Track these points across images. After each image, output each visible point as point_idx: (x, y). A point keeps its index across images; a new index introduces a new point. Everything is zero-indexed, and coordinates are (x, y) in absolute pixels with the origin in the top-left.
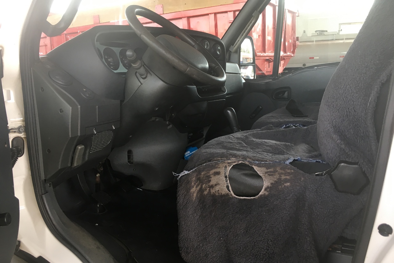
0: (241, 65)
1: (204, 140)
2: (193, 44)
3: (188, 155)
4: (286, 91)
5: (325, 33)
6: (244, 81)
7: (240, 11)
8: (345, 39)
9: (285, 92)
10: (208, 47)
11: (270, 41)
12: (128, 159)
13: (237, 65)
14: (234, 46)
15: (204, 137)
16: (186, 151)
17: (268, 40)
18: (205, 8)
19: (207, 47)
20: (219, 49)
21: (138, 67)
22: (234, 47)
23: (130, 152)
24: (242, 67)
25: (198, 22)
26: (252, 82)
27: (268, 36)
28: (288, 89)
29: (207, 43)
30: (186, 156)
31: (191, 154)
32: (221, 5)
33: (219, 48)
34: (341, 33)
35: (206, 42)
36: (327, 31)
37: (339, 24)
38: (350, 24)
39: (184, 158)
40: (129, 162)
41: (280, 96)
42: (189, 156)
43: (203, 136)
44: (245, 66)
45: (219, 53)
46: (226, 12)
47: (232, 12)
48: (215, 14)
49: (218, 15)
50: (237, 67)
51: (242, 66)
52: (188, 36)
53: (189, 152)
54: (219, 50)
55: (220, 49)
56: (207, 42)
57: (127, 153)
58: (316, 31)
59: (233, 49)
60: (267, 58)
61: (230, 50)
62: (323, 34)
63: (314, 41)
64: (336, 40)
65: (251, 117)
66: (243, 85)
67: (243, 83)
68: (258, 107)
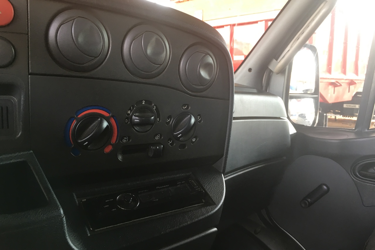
6: (292, 131)
13: (281, 100)
20: (209, 64)
26: (309, 135)
33: (209, 59)
41: (372, 171)
45: (209, 75)
54: (207, 66)
59: (276, 65)
60: (333, 81)
61: (271, 67)
65: (303, 205)
66: (290, 139)
67: (290, 137)
68: (320, 186)
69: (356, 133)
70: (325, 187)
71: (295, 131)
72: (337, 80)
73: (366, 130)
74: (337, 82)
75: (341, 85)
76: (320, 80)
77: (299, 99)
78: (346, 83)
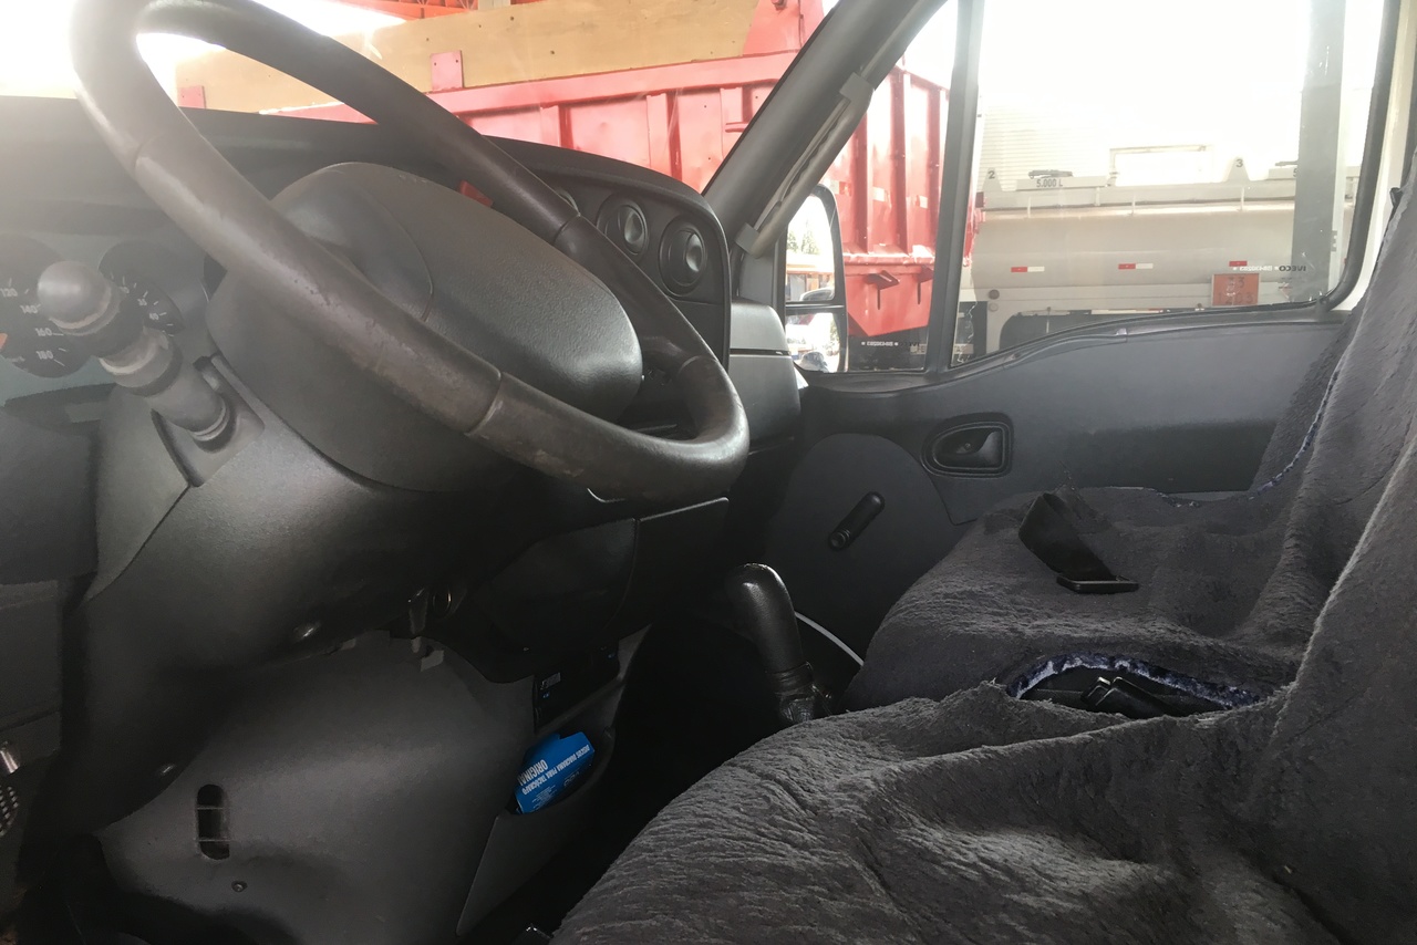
0: (785, 312)
1: (621, 692)
2: (554, 220)
3: (536, 784)
4: (989, 432)
5: (1065, 181)
6: (802, 383)
7: (777, 86)
8: (1137, 204)
9: (985, 434)
10: (642, 238)
11: (883, 206)
12: (201, 834)
13: (773, 313)
14: (757, 227)
15: (621, 675)
16: (527, 762)
17: (875, 201)
18: (631, 69)
19: (635, 237)
20: (696, 249)
21: (149, 379)
22: (760, 230)
23: (210, 797)
24: (790, 320)
25: (603, 125)
26: (836, 389)
27: (875, 185)
28: (1000, 421)
29: (635, 218)
30: (525, 792)
31: (551, 774)
32: (692, 62)
33: (696, 240)
34: (1119, 183)
35: (632, 213)
36: (1070, 174)
37: (1111, 150)
38: (1147, 149)
39: (512, 806)
40: (204, 847)
41: (962, 450)
42: (544, 786)
43: (617, 671)
44: (805, 311)
45: (698, 265)
46: (713, 89)
47: (739, 91)
48: (671, 94)
49: (684, 102)
50: (772, 322)
51: (792, 312)
52: (521, 177)
53: (542, 766)
54: (695, 251)
55: (703, 250)
56: (635, 212)
57: (193, 801)
58: (1032, 174)
59: (754, 239)
60: (873, 271)
61: (740, 242)
62: (1057, 186)
63: (1025, 209)
64: (1103, 205)
65: (835, 543)
66: (798, 401)
67: (798, 393)
68: (867, 498)
69: (928, 377)
70: (877, 500)
71: (806, 385)
72: (884, 268)
73: (946, 370)
74: (884, 273)
75: (895, 282)
76: (847, 271)
77: (803, 316)
78: (908, 274)
